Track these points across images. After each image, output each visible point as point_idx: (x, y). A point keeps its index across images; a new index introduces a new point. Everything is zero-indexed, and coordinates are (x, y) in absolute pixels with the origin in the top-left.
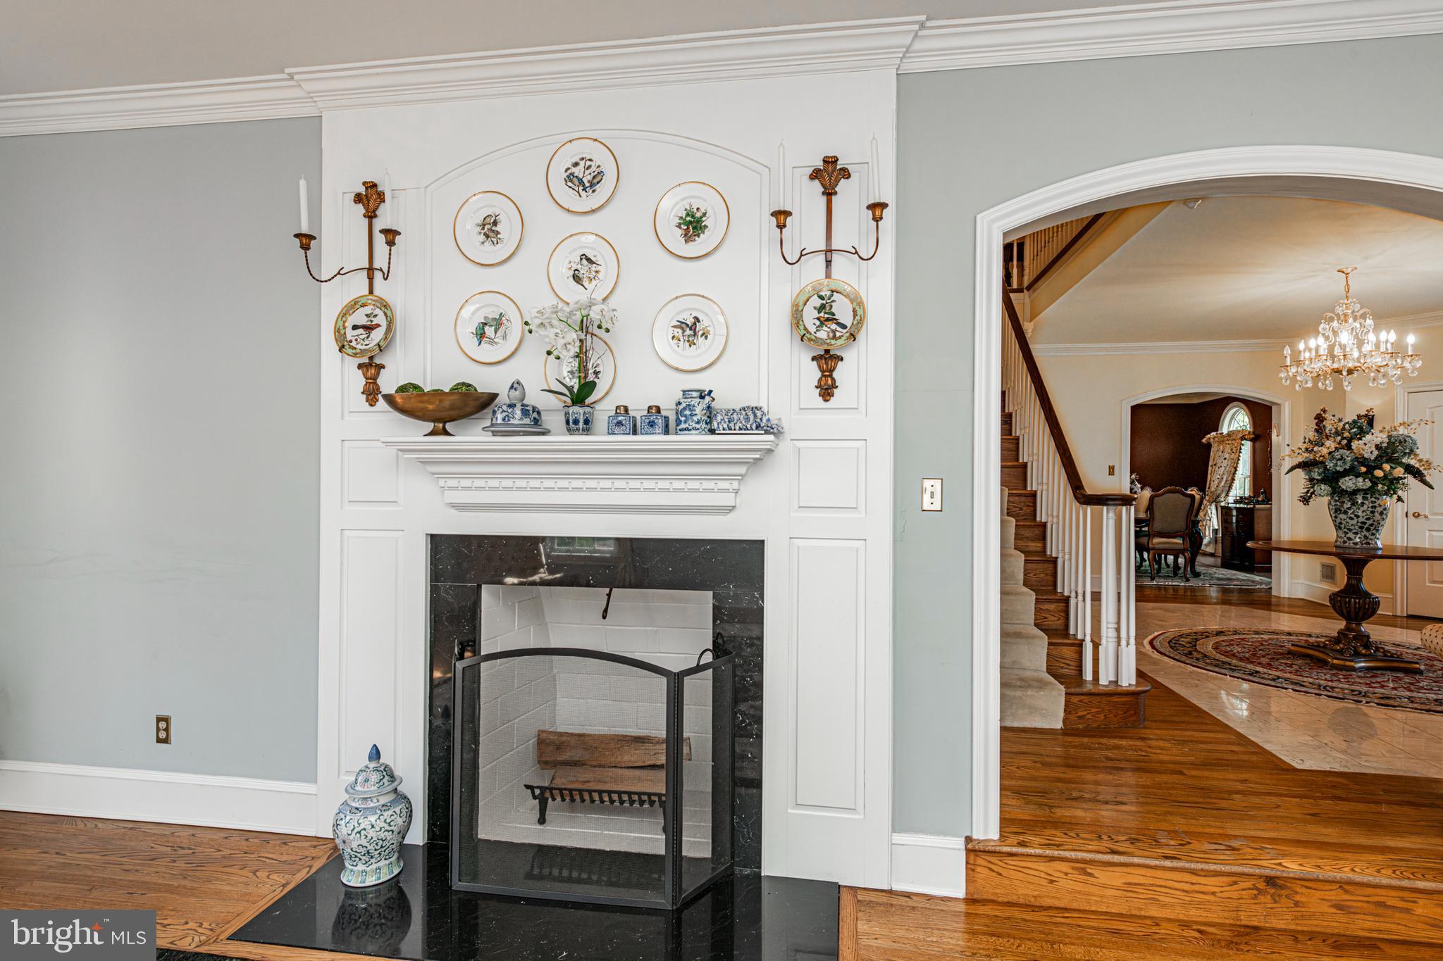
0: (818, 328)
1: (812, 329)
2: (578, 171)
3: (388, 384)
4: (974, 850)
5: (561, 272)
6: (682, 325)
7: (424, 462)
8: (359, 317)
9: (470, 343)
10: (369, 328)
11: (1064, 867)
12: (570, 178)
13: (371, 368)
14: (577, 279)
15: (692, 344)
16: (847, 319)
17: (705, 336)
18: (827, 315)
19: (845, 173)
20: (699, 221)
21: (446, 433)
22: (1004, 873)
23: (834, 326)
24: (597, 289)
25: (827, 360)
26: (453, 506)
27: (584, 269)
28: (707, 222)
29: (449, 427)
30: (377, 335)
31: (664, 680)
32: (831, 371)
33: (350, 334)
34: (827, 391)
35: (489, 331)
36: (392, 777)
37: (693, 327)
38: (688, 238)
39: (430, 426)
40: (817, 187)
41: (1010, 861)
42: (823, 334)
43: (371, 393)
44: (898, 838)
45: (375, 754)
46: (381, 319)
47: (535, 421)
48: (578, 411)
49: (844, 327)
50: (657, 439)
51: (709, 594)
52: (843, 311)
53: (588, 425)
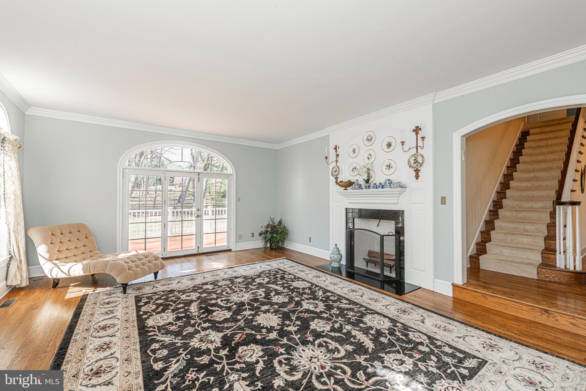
0: (414, 164)
1: (412, 165)
2: (368, 138)
3: (339, 181)
4: (454, 286)
5: (366, 158)
6: (387, 166)
7: (344, 195)
8: (335, 170)
9: (351, 172)
10: (336, 171)
11: (480, 295)
12: (367, 139)
13: (337, 178)
14: (368, 159)
15: (389, 169)
16: (420, 161)
17: (392, 167)
18: (416, 161)
19: (420, 129)
20: (390, 144)
21: (346, 189)
22: (463, 293)
23: (417, 163)
24: (372, 160)
25: (417, 171)
26: (349, 203)
27: (370, 157)
28: (392, 144)
29: (347, 188)
30: (337, 172)
31: (379, 236)
32: (418, 173)
33: (333, 172)
34: (417, 177)
35: (354, 170)
36: (339, 250)
37: (389, 166)
38: (388, 148)
39: (344, 188)
40: (414, 133)
41: (465, 291)
42: (415, 166)
43: (336, 182)
44: (435, 280)
45: (336, 245)
46: (338, 170)
47: (360, 187)
48: (367, 185)
49: (419, 163)
50: (380, 189)
51: (394, 221)
52: (420, 160)
53: (369, 187)
